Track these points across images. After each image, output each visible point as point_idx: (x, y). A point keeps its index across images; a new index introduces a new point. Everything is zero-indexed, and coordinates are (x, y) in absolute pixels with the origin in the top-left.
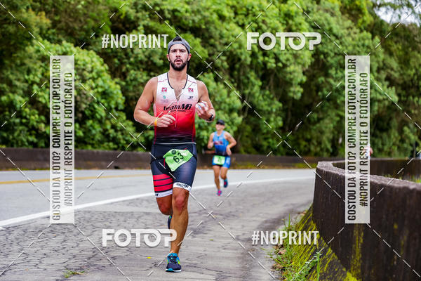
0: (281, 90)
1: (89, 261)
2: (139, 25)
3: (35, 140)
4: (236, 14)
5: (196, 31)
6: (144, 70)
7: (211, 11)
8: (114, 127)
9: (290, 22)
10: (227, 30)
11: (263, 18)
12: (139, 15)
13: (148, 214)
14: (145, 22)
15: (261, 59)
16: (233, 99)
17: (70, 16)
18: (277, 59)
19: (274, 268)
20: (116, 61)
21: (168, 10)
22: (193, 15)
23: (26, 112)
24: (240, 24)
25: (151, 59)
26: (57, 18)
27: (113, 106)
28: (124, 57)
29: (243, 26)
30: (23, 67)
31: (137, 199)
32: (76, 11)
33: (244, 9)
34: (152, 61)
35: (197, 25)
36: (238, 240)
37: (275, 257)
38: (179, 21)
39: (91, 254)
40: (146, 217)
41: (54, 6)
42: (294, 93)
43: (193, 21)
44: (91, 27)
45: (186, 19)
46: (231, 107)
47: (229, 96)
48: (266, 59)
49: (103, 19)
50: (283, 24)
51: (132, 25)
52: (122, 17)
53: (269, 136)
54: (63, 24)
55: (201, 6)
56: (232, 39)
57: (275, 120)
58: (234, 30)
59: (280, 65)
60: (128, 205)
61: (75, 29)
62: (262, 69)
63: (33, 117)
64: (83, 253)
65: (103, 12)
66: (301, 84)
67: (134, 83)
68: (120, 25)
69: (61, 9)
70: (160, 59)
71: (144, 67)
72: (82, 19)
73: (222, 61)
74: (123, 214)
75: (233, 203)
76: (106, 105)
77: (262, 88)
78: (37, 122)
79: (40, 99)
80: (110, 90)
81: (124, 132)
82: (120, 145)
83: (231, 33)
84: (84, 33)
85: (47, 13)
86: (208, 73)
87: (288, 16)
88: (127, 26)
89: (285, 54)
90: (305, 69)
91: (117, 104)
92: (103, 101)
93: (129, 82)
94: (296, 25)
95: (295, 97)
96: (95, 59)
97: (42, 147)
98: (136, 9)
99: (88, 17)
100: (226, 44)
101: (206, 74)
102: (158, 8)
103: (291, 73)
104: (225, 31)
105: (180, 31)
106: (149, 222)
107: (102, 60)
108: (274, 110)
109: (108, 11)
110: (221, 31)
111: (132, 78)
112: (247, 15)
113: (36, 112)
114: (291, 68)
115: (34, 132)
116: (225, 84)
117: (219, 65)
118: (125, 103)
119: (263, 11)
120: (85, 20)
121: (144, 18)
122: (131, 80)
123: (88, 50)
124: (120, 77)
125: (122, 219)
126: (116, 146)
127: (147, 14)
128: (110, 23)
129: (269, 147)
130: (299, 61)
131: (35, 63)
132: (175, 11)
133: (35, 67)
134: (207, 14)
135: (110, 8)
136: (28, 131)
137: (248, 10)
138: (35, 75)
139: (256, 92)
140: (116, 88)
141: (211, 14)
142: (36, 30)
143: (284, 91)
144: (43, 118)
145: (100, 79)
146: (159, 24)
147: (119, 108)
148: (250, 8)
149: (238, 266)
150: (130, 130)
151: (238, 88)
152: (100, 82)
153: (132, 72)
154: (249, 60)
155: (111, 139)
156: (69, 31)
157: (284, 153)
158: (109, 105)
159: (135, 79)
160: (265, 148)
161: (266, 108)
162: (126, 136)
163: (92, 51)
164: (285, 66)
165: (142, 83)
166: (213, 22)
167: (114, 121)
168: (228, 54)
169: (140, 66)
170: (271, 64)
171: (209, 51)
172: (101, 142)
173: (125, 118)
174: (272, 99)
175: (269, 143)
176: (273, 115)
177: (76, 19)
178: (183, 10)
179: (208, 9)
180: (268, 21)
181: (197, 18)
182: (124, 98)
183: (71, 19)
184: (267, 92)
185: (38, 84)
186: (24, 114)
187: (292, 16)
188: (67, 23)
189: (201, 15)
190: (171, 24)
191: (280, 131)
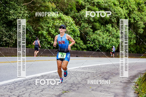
0: (135, 30)
1: (70, 88)
2: (86, 7)
3: (50, 47)
4: (120, 3)
5: (105, 9)
6: (87, 23)
7: (111, 2)
8: (76, 42)
9: (140, 6)
10: (117, 9)
11: (130, 5)
12: (86, 4)
13: (89, 72)
14: (88, 6)
16: (118, 33)
17: (62, 4)
18: (134, 19)
19: (135, 93)
20: (78, 20)
21: (96, 2)
22: (105, 4)
23: (47, 37)
24: (121, 7)
25: (90, 19)
26: (58, 5)
27: (76, 35)
28: (80, 18)
29: (122, 8)
30: (46, 22)
31: (85, 67)
32: (64, 2)
33: (123, 2)
34: (90, 20)
35: (106, 7)
36: (121, 82)
37: (135, 89)
38: (100, 6)
39: (70, 85)
40: (88, 73)
41: (57, 1)
42: (140, 31)
43: (105, 6)
44: (69, 8)
45: (102, 5)
46: (117, 36)
47: (117, 32)
48: (131, 19)
49: (73, 5)
50: (137, 7)
51: (83, 7)
52: (80, 5)
53: (131, 46)
54: (60, 7)
55: (108, 1)
56: (118, 12)
57: (133, 41)
58: (119, 9)
59: (135, 21)
60: (82, 69)
61: (64, 9)
63: (49, 39)
64: (68, 85)
65: (74, 3)
66: (143, 28)
67: (83, 27)
68: (79, 7)
69: (59, 2)
70: (93, 19)
71: (87, 22)
72: (66, 5)
73: (115, 20)
74: (80, 72)
76: (74, 35)
77: (129, 29)
78: (51, 40)
79: (52, 33)
80: (75, 29)
81: (80, 44)
82: (78, 49)
83: (118, 10)
84: (67, 10)
85: (55, 3)
87: (139, 4)
88: (82, 7)
89: (137, 17)
90: (144, 23)
92: (73, 33)
93: (82, 27)
94: (142, 7)
95: (141, 33)
96: (70, 19)
97: (52, 49)
98: (85, 2)
99: (68, 5)
100: (116, 14)
101: (109, 25)
103: (139, 24)
104: (116, 9)
105: (100, 9)
106: (90, 75)
107: (73, 19)
108: (133, 37)
109: (75, 2)
110: (114, 9)
111: (83, 26)
112: (124, 4)
113: (50, 37)
114: (140, 22)
115: (49, 44)
116: (115, 28)
117: (113, 21)
118: (80, 34)
119: (130, 2)
120: (67, 5)
121: (88, 5)
122: (82, 26)
123: (68, 16)
124: (79, 25)
125: (80, 74)
126: (77, 49)
127: (88, 3)
128: (76, 7)
130: (143, 20)
131: (50, 20)
132: (98, 2)
133: (50, 22)
134: (110, 3)
135: (76, 1)
136: (47, 43)
137: (124, 2)
138: (50, 24)
140: (77, 29)
141: (111, 3)
142: (51, 9)
143: (137, 30)
144: (52, 39)
145: (72, 26)
146: (93, 7)
147: (78, 36)
148: (125, 1)
149: (122, 91)
152: (72, 27)
153: (83, 23)
155: (75, 46)
156: (62, 9)
157: (136, 53)
158: (75, 35)
159: (84, 26)
162: (80, 46)
163: (69, 16)
164: (137, 22)
165: (86, 27)
166: (112, 6)
167: (76, 40)
168: (117, 17)
169: (86, 21)
173: (80, 39)
174: (132, 33)
175: (131, 49)
176: (133, 39)
177: (64, 5)
178: (101, 2)
179: (110, 2)
182: (80, 32)
183: (62, 5)
184: (130, 31)
185: (51, 27)
186: (46, 38)
187: (140, 4)
188: (61, 7)
189: (108, 4)
190: (97, 7)
191: (135, 45)
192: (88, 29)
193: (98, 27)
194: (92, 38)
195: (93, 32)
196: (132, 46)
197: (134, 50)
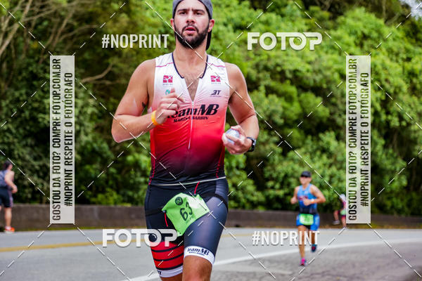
0: (405, 149)
2: (260, 86)
5: (317, 91)
6: (265, 129)
8: (234, 185)
9: (415, 80)
11: (386, 77)
12: (261, 75)
14: (267, 83)
15: (384, 117)
18: (401, 118)
21: (289, 70)
22: (314, 74)
25: (272, 118)
27: (234, 165)
31: (260, 259)
34: (273, 120)
35: (318, 85)
38: (300, 81)
43: (315, 81)
45: (307, 79)
48: (390, 117)
50: (407, 83)
51: (254, 86)
53: (393, 195)
55: (322, 66)
57: (399, 179)
59: (404, 123)
60: (250, 265)
62: (385, 128)
70: (281, 118)
71: (265, 126)
73: (344, 120)
74: (245, 274)
75: (357, 265)
77: (385, 147)
81: (244, 191)
82: (241, 204)
86: (329, 131)
87: (412, 74)
89: (409, 112)
91: (238, 163)
94: (421, 84)
98: (258, 69)
101: (327, 133)
102: (279, 69)
103: (415, 132)
105: (300, 90)
108: (398, 169)
114: (416, 127)
117: (341, 124)
118: (246, 162)
121: (266, 78)
127: (268, 74)
129: (392, 207)
132: (296, 71)
134: (328, 73)
139: (379, 150)
143: (409, 149)
146: (280, 84)
147: (240, 167)
150: (251, 188)
155: (232, 198)
158: (230, 164)
160: (388, 208)
161: (389, 167)
162: (247, 195)
164: (409, 124)
165: (263, 143)
166: (335, 82)
167: (235, 179)
170: (395, 122)
171: (330, 110)
173: (245, 176)
174: (396, 157)
175: (393, 202)
176: (397, 175)
178: (304, 70)
179: (329, 69)
180: (391, 79)
181: (318, 78)
182: (245, 158)
184: (391, 151)
187: (417, 75)
189: (323, 74)
190: (292, 84)
191: (405, 191)
192: (268, 147)
193: (298, 139)
194: (279, 173)
195: (284, 154)
196: (397, 195)
197: (403, 207)
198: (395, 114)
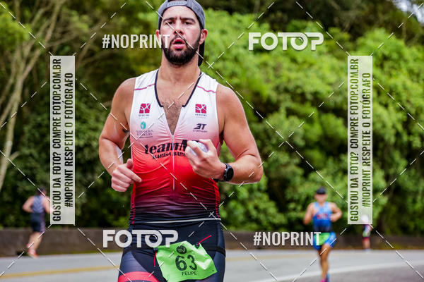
2: (281, 107)
5: (338, 112)
8: (256, 208)
11: (407, 98)
12: (281, 97)
14: (288, 105)
16: (377, 179)
21: (310, 92)
24: (384, 103)
27: (255, 187)
29: (386, 106)
43: (335, 103)
45: (328, 100)
48: (411, 138)
53: (416, 216)
57: (422, 200)
62: (407, 149)
70: (302, 139)
77: (408, 167)
91: (259, 186)
93: (272, 164)
102: (299, 91)
105: (322, 112)
108: (420, 191)
118: (267, 184)
127: (288, 96)
129: (416, 228)
132: (315, 94)
146: (300, 105)
147: (262, 189)
148: (394, 89)
150: (272, 210)
151: (383, 167)
153: (273, 153)
154: (393, 140)
155: (254, 220)
159: (277, 161)
161: (411, 188)
165: (284, 165)
167: (256, 202)
170: (417, 143)
172: (243, 223)
173: (267, 199)
175: (416, 224)
176: (420, 196)
178: (325, 92)
180: (412, 100)
184: (413, 172)
190: (313, 105)
192: (288, 169)
193: (319, 161)
194: (301, 195)
195: (305, 176)
196: (420, 216)
198: (417, 135)
